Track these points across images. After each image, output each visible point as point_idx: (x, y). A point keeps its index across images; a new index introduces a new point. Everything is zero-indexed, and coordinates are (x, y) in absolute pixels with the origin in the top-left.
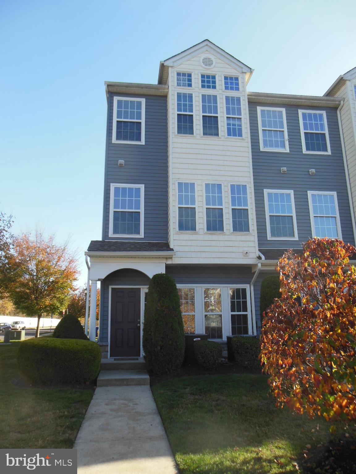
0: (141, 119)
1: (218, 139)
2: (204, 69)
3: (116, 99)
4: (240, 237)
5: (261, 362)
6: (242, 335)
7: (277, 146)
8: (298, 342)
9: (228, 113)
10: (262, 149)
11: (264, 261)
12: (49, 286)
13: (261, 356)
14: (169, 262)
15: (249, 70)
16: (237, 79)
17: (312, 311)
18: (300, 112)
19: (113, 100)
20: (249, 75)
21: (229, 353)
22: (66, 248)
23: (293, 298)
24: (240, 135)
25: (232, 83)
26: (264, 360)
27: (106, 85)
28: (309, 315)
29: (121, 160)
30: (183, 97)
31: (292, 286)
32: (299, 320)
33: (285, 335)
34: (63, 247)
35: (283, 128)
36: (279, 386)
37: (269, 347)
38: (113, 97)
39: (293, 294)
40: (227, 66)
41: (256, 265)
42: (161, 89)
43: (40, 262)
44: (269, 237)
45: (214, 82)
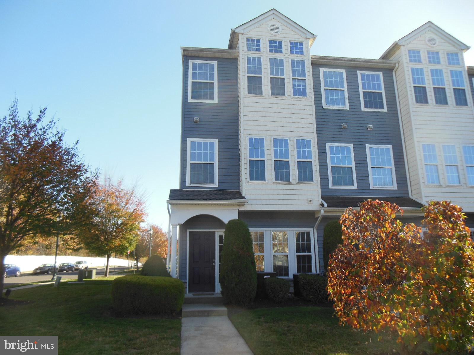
0: (214, 80)
1: (285, 99)
2: (271, 35)
3: (191, 62)
4: (305, 186)
5: (328, 292)
6: (307, 273)
7: (338, 104)
8: (355, 277)
9: (294, 75)
10: (324, 106)
11: (326, 208)
12: (117, 228)
13: (328, 288)
14: (242, 209)
15: (312, 36)
16: (301, 44)
17: (366, 255)
18: (359, 73)
19: (188, 63)
20: (312, 41)
21: (295, 289)
22: (134, 191)
23: (351, 244)
24: (305, 94)
25: (297, 48)
26: (330, 290)
27: (182, 50)
28: (363, 257)
29: (196, 117)
30: (252, 61)
31: (351, 235)
32: (356, 261)
33: (346, 272)
34: (131, 191)
35: (343, 87)
36: (342, 309)
37: (334, 280)
38: (188, 60)
39: (352, 242)
40: (292, 32)
41: (319, 211)
42: (232, 53)
43: (110, 205)
44: (331, 186)
45: (281, 47)
